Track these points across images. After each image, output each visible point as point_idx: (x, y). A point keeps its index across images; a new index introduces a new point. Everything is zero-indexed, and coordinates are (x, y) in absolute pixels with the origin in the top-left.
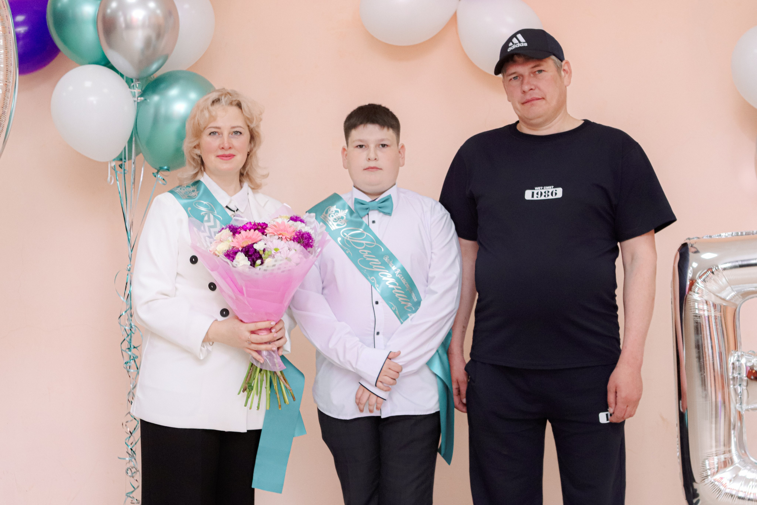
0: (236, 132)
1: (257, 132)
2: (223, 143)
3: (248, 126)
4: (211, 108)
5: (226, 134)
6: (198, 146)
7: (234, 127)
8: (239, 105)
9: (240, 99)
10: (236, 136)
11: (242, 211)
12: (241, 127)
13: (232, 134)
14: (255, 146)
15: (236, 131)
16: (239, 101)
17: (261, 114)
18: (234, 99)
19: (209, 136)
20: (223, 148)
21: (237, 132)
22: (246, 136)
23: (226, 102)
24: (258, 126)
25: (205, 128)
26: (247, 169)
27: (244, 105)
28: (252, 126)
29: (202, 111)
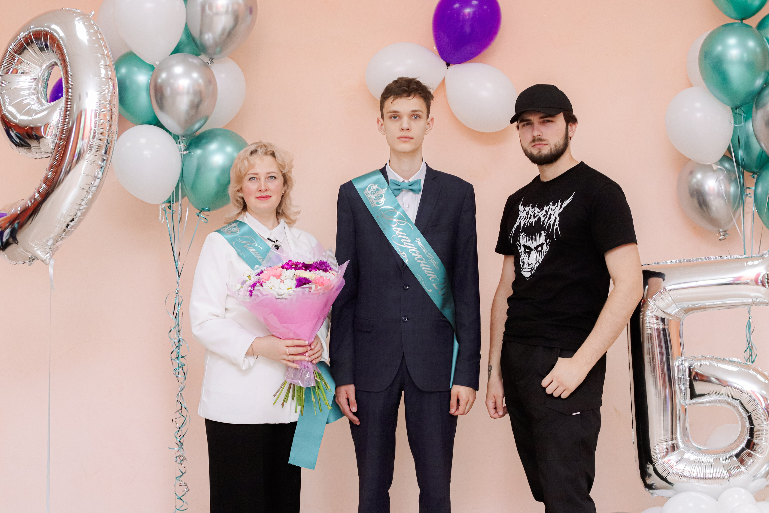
2: (260, 186)
3: (282, 172)
6: (240, 190)
7: (269, 173)
8: (273, 155)
10: (271, 180)
12: (275, 173)
13: (268, 179)
15: (271, 176)
17: (292, 161)
18: (268, 150)
19: (249, 181)
20: (260, 190)
21: (273, 177)
22: (280, 180)
25: (245, 175)
26: (283, 207)
27: (277, 154)
28: (284, 172)
29: (243, 161)
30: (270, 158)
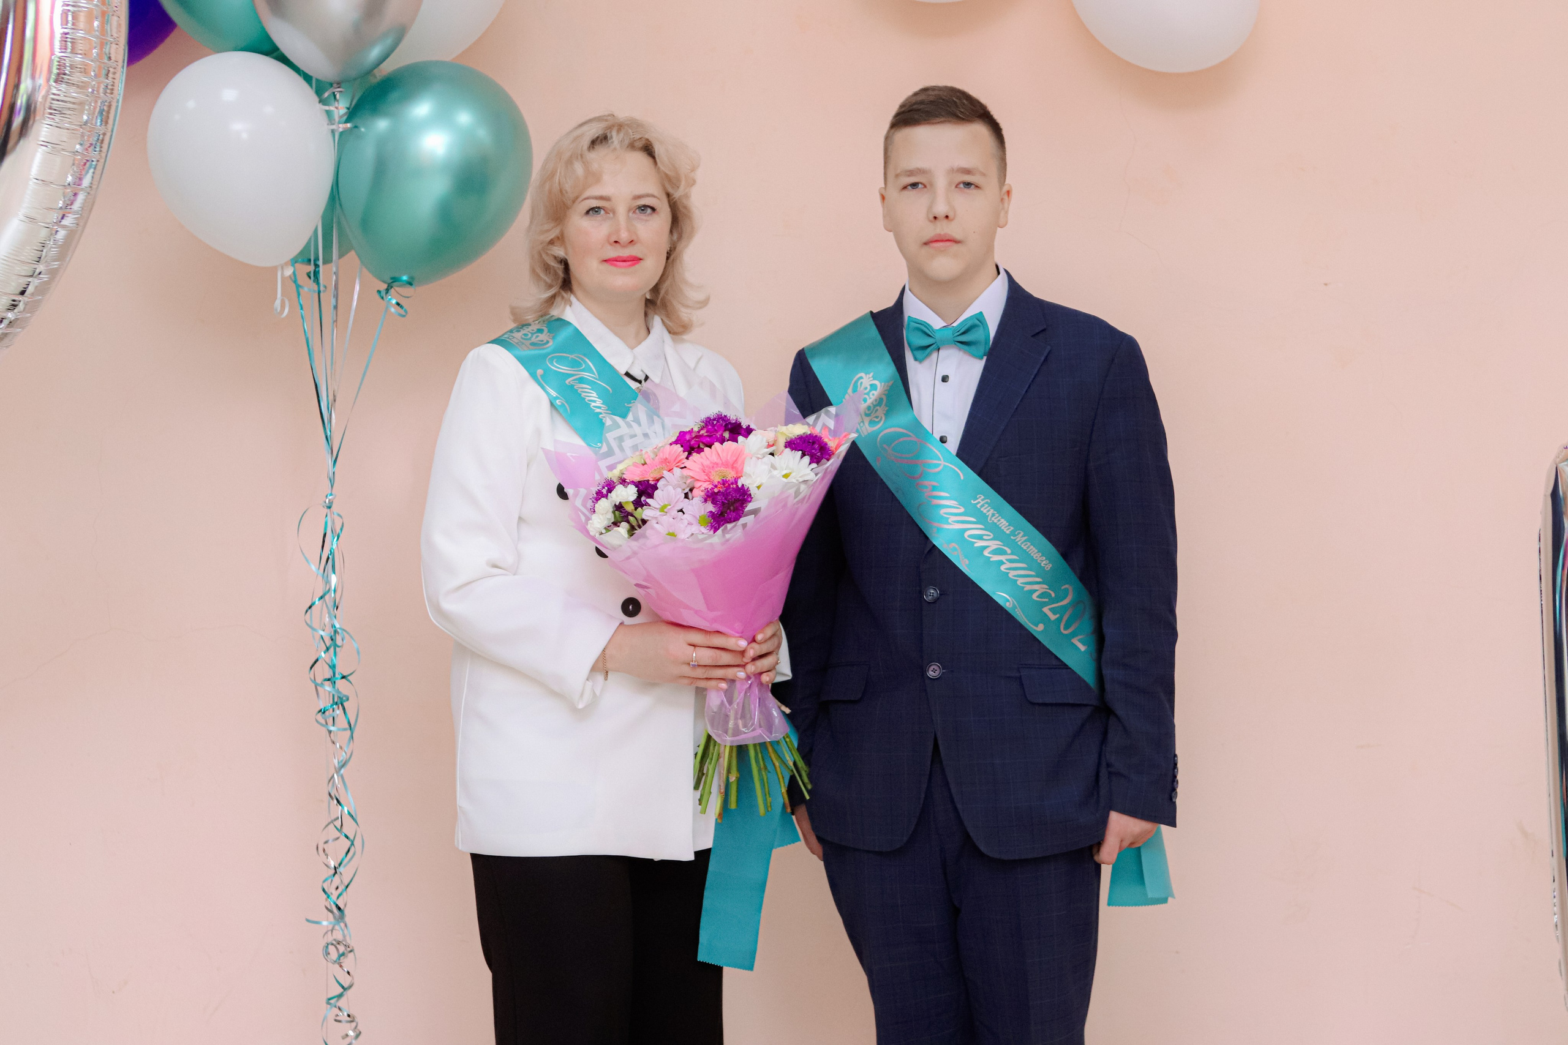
0: (643, 208)
1: (685, 207)
2: (618, 231)
3: (668, 195)
4: (593, 156)
5: (622, 210)
8: (648, 150)
9: (651, 137)
10: (643, 216)
11: (657, 380)
13: (634, 212)
14: (680, 237)
16: (647, 140)
18: (638, 136)
20: (616, 242)
23: (622, 142)
24: (687, 196)
25: (574, 202)
27: (658, 149)
28: (677, 195)
29: (569, 162)
30: (639, 159)
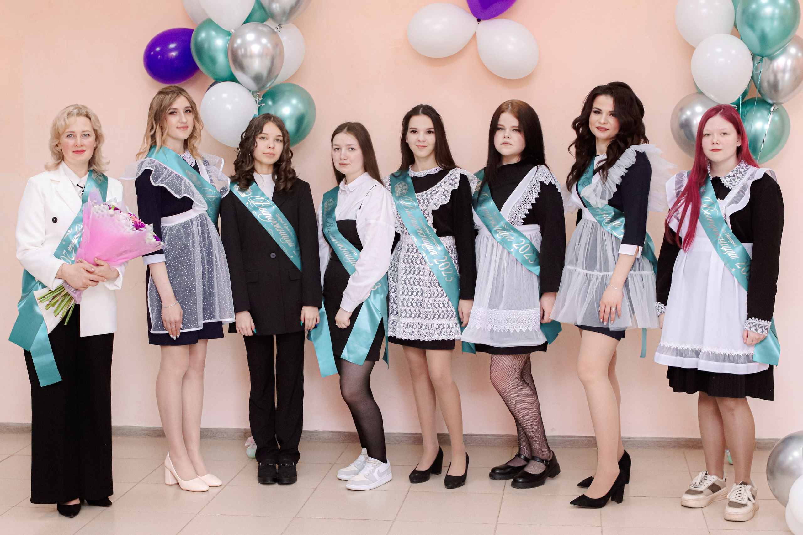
0: (86, 135)
1: (101, 134)
7: (84, 131)
8: (87, 116)
10: (85, 137)
12: (89, 131)
13: (83, 136)
14: (99, 143)
19: (67, 138)
22: (93, 137)
